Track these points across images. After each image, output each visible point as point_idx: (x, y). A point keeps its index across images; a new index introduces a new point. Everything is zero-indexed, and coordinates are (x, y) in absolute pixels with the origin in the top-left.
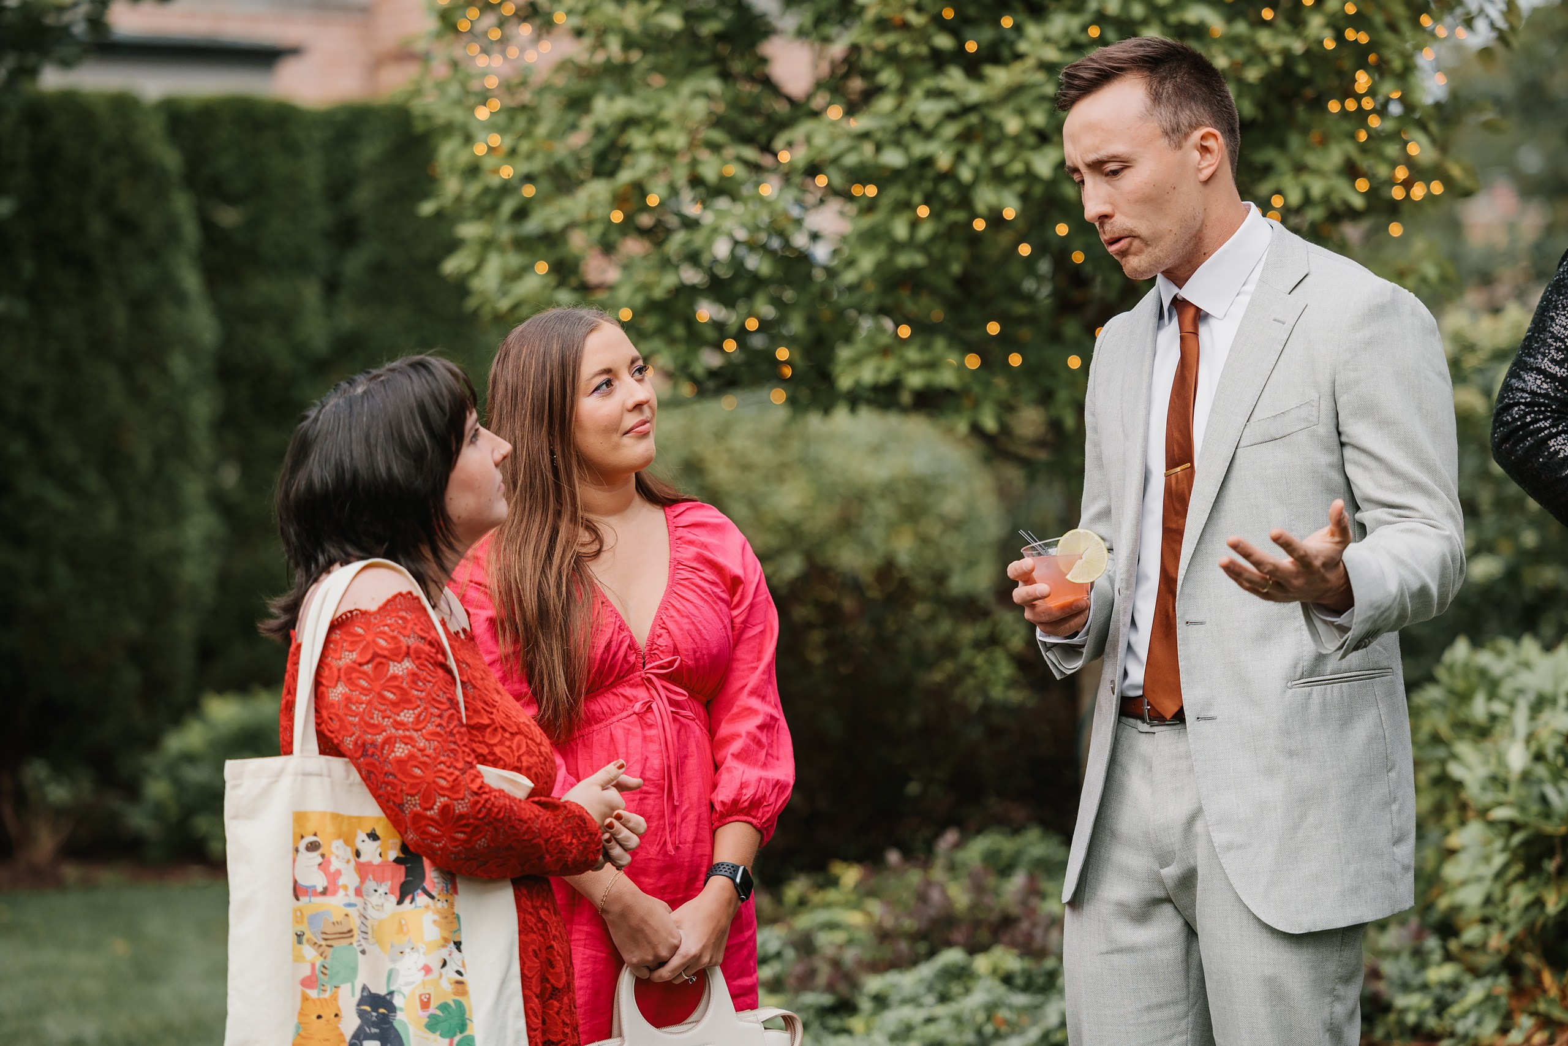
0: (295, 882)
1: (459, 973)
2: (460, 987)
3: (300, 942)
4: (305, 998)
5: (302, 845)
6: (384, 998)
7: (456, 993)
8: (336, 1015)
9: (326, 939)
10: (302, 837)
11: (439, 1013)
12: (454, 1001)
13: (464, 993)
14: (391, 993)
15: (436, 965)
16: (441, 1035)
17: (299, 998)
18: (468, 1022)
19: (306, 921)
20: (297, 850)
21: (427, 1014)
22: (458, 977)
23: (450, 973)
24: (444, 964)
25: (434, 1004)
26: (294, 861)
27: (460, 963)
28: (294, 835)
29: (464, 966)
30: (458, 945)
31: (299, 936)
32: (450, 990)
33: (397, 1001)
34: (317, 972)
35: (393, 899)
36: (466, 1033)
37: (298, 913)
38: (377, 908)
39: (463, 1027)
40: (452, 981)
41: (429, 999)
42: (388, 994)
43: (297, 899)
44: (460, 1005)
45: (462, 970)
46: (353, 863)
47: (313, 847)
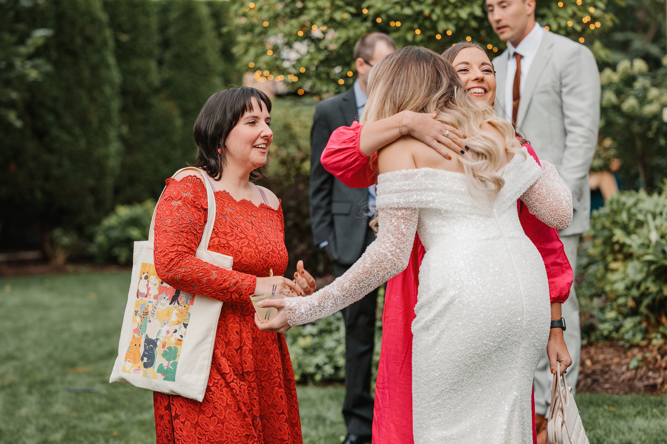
0: (138, 290)
1: (181, 336)
2: (179, 342)
3: (136, 315)
4: (134, 337)
5: (143, 276)
6: (154, 341)
7: (176, 344)
8: (140, 345)
9: (143, 315)
10: (144, 273)
11: (167, 350)
12: (174, 346)
13: (180, 344)
14: (157, 339)
15: (172, 331)
16: (166, 360)
17: (132, 337)
18: (177, 356)
19: (139, 306)
20: (141, 278)
21: (164, 350)
22: (180, 338)
23: (177, 336)
24: (176, 331)
25: (166, 346)
26: (139, 282)
27: (183, 333)
28: (141, 272)
29: (185, 334)
30: (185, 326)
31: (136, 312)
32: (174, 342)
33: (158, 343)
34: (139, 327)
35: (169, 302)
36: (175, 361)
37: (137, 303)
38: (163, 305)
39: (175, 358)
40: (177, 339)
41: (165, 344)
42: (156, 340)
43: (138, 298)
44: (176, 349)
45: (183, 336)
46: (158, 286)
47: (146, 278)
